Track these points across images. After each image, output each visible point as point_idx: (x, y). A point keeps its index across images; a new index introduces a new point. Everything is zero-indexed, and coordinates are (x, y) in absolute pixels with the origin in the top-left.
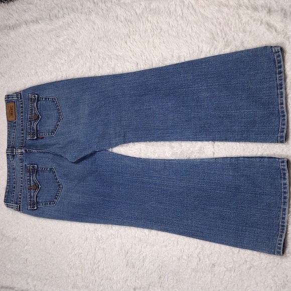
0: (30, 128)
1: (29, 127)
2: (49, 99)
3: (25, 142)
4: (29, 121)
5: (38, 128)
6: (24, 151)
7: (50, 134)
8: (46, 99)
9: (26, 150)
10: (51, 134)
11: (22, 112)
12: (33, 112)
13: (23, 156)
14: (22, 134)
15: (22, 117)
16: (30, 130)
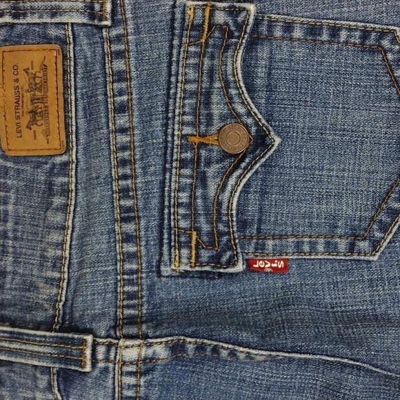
0: (191, 205)
1: (184, 197)
2: (335, 32)
3: (151, 288)
4: (183, 163)
5: (252, 209)
6: (160, 351)
7: (342, 245)
8: (313, 31)
9: (177, 349)
10: (351, 248)
11: (122, 109)
12: (217, 110)
13: (149, 384)
14: (128, 238)
15: (123, 139)
16: (193, 215)
